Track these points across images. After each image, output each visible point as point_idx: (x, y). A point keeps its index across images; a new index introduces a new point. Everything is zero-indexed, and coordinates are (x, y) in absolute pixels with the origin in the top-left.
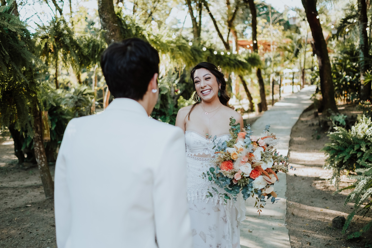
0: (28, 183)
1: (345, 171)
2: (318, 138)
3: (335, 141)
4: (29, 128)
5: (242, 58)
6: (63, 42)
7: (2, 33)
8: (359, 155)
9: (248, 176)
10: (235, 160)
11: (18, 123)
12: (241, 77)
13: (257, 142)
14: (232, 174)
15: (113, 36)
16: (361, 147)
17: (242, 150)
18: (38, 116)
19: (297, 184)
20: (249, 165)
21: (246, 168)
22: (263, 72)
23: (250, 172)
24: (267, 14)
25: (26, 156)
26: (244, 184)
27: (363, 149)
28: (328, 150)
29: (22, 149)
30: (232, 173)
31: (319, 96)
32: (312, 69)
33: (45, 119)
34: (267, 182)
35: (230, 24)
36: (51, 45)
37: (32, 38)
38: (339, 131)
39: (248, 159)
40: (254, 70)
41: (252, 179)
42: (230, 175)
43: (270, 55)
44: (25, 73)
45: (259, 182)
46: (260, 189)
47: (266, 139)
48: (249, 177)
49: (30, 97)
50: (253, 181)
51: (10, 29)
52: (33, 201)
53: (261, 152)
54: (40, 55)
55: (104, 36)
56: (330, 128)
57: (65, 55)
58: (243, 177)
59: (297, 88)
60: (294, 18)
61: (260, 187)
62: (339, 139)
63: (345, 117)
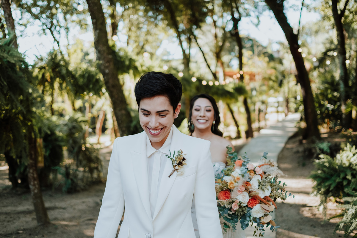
0: (20, 208)
1: (332, 198)
2: (304, 165)
3: (321, 169)
4: (24, 155)
5: (230, 88)
6: (60, 72)
7: (1, 65)
8: (345, 183)
9: (245, 205)
10: (232, 189)
11: (13, 150)
12: (228, 106)
13: (254, 170)
14: (230, 204)
15: (107, 67)
16: (346, 175)
17: (238, 179)
18: (33, 143)
19: (285, 211)
20: (246, 194)
21: (243, 197)
22: (249, 101)
23: (248, 201)
24: (252, 46)
25: (19, 181)
26: (242, 213)
27: (349, 177)
28: (315, 177)
29: (17, 175)
30: (229, 202)
31: (303, 125)
32: (296, 98)
33: (40, 146)
34: (265, 210)
35: (218, 56)
36: (48, 75)
37: (30, 68)
38: (324, 159)
39: (245, 188)
40: (241, 99)
41: (250, 208)
42: (228, 204)
43: (255, 84)
44: (21, 101)
45: (257, 211)
46: (258, 217)
47: (263, 166)
48: (247, 206)
49: (25, 125)
50: (251, 210)
51: (9, 60)
52: (25, 227)
53: (258, 180)
54: (37, 85)
55: (99, 67)
56: (315, 155)
57: (61, 84)
58: (241, 206)
59: (281, 116)
60: (278, 51)
61: (258, 216)
62: (325, 166)
63: (329, 144)
